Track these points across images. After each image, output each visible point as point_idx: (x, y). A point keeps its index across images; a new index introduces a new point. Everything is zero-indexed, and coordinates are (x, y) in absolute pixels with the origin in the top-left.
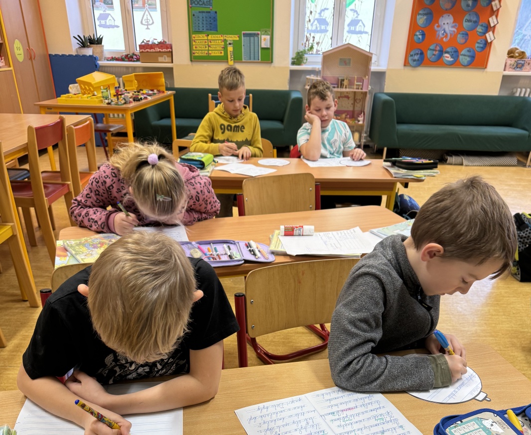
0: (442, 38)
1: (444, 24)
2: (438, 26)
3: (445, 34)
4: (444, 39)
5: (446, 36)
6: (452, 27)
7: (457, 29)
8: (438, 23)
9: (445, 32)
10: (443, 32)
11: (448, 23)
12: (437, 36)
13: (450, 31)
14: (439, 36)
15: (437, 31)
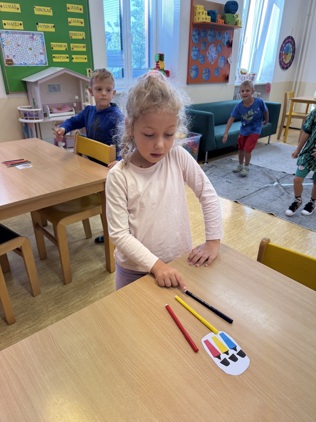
0: (211, 62)
1: (211, 52)
2: (208, 53)
3: (212, 59)
4: (212, 63)
5: (213, 61)
6: (216, 54)
7: (218, 55)
8: (208, 51)
9: (212, 57)
10: (211, 57)
11: (213, 51)
12: (208, 61)
13: (214, 56)
14: (209, 60)
15: (207, 57)
